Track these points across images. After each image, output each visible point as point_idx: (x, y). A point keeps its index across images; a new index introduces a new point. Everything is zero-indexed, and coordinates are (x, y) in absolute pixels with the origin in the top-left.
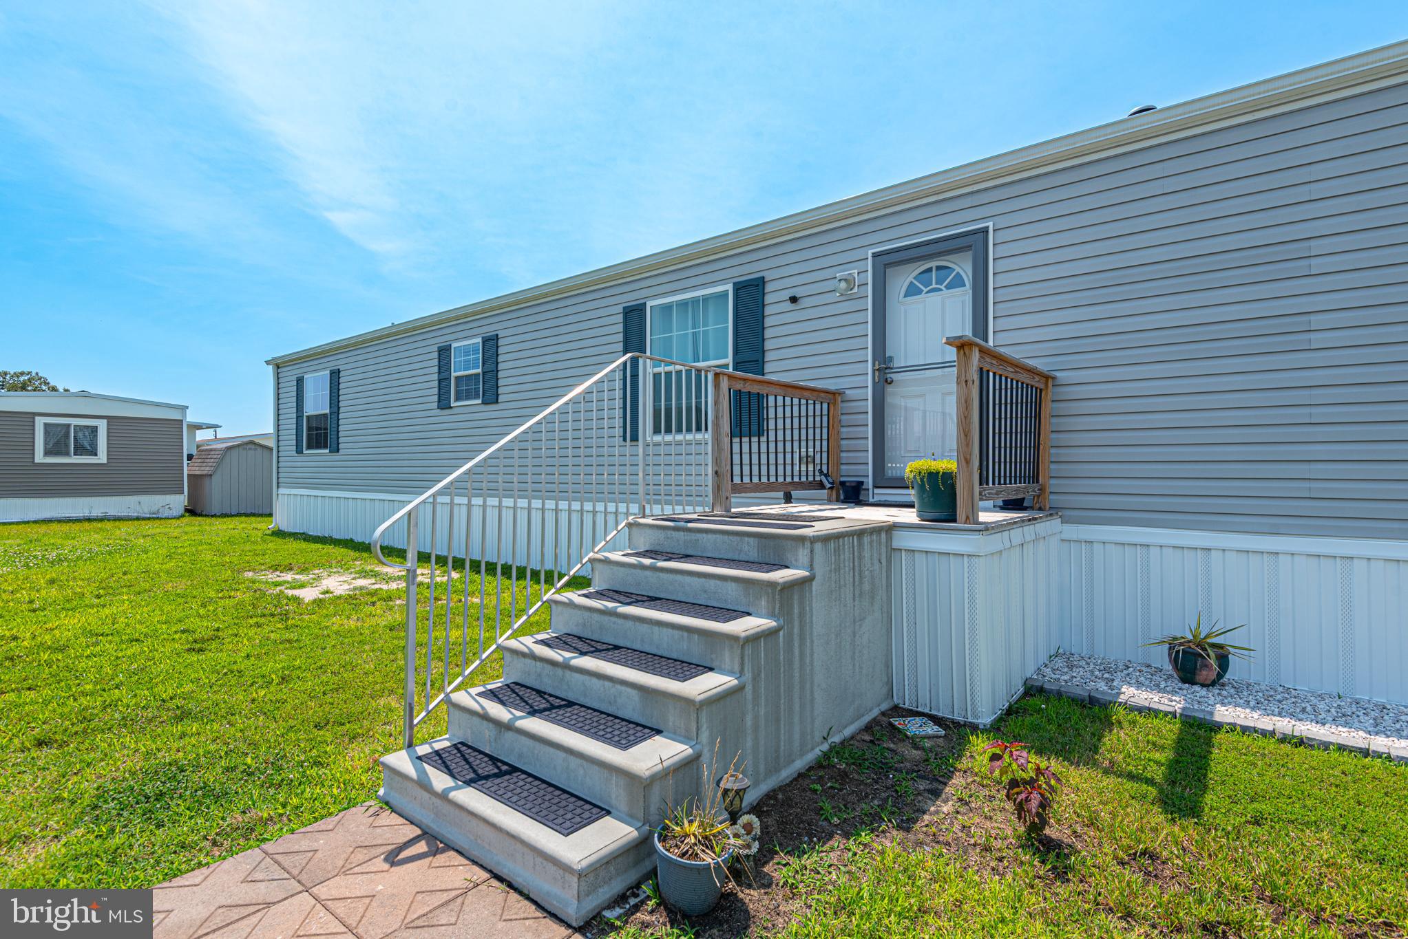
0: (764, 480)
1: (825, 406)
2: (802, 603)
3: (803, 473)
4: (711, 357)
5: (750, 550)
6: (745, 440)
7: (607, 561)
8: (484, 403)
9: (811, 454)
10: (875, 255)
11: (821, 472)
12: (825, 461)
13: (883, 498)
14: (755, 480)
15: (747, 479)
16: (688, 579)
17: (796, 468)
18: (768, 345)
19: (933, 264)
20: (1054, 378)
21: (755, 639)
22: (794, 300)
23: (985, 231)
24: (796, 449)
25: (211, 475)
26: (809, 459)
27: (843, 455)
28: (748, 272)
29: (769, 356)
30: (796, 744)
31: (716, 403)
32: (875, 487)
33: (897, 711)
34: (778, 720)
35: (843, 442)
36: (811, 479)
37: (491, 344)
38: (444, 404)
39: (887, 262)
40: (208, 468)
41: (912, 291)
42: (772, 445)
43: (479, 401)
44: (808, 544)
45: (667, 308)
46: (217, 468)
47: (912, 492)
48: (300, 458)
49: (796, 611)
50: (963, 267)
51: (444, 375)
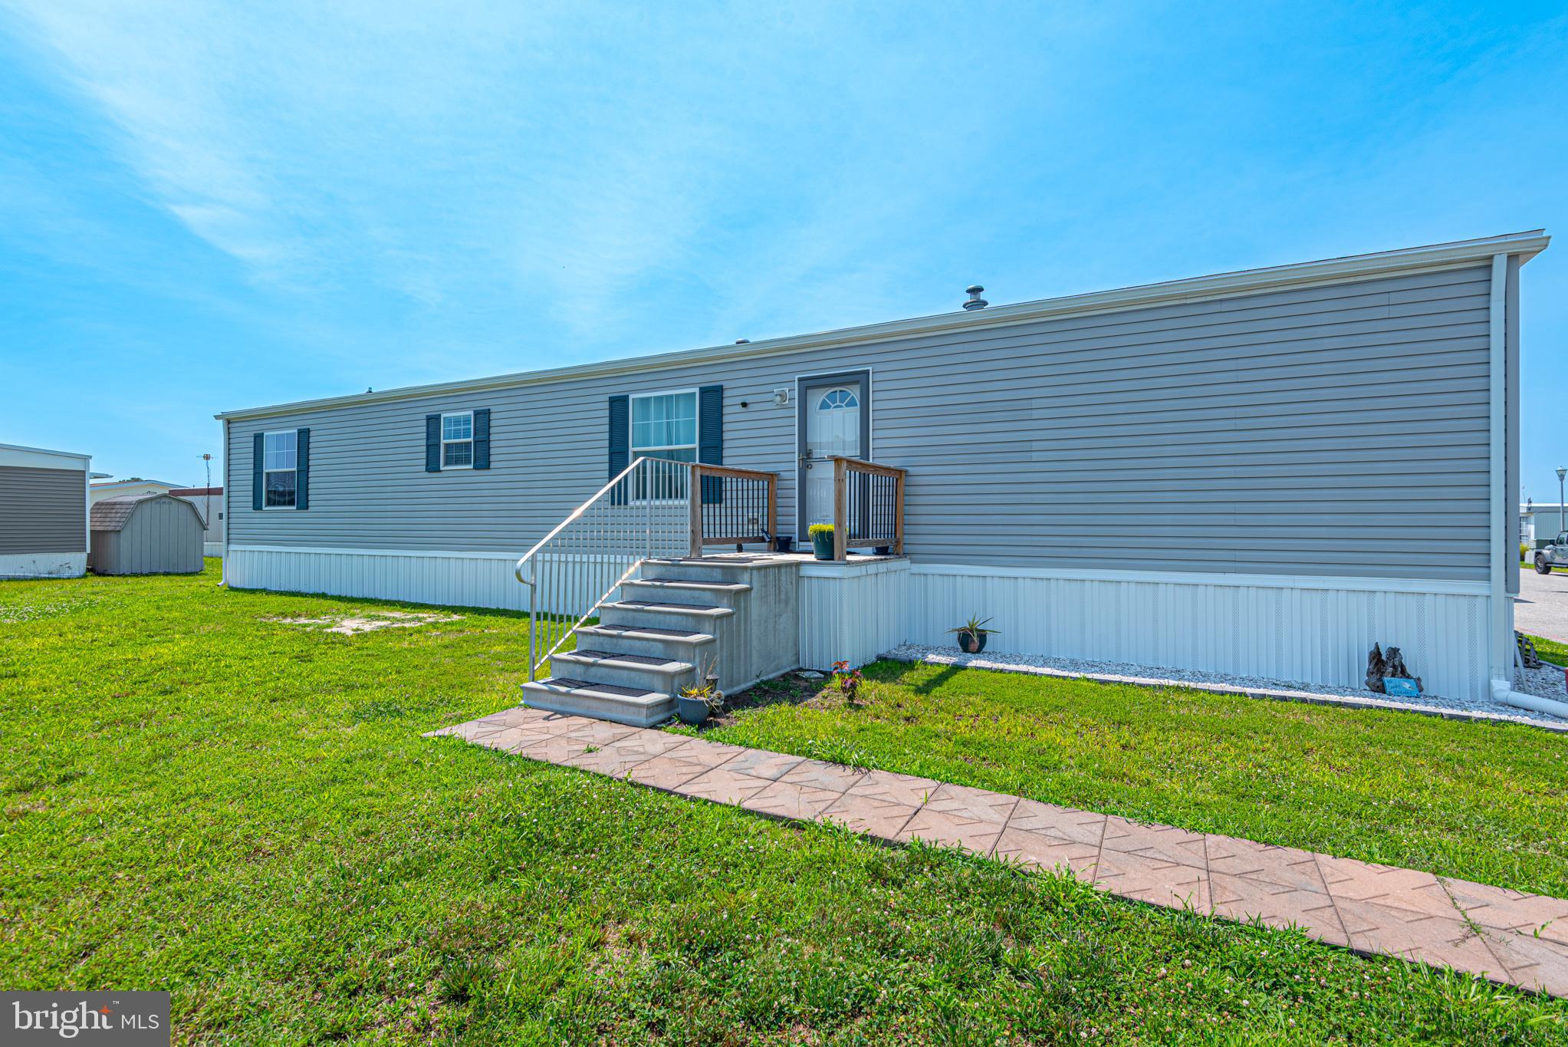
0: (724, 536)
1: (766, 483)
2: (745, 602)
3: (751, 531)
4: (681, 441)
5: (718, 575)
6: (711, 505)
7: (632, 585)
8: (475, 468)
9: (755, 517)
10: (800, 380)
11: (763, 530)
12: (765, 522)
13: (804, 549)
14: (718, 536)
15: (712, 536)
16: (683, 592)
17: (746, 527)
18: (726, 436)
19: (838, 389)
20: (906, 471)
21: (721, 617)
22: (744, 405)
23: (867, 372)
24: (745, 513)
25: (119, 531)
26: (754, 521)
27: (779, 518)
28: (712, 380)
29: (726, 445)
30: (742, 675)
31: (693, 485)
32: (800, 541)
33: (801, 669)
34: (732, 661)
35: (779, 509)
36: (756, 535)
37: (483, 417)
38: (432, 466)
39: (808, 385)
40: (114, 524)
41: (824, 406)
42: (729, 510)
43: (471, 467)
44: (749, 571)
45: (646, 401)
46: (126, 524)
47: (812, 544)
48: (258, 514)
49: (742, 605)
50: (855, 392)
51: (431, 441)
